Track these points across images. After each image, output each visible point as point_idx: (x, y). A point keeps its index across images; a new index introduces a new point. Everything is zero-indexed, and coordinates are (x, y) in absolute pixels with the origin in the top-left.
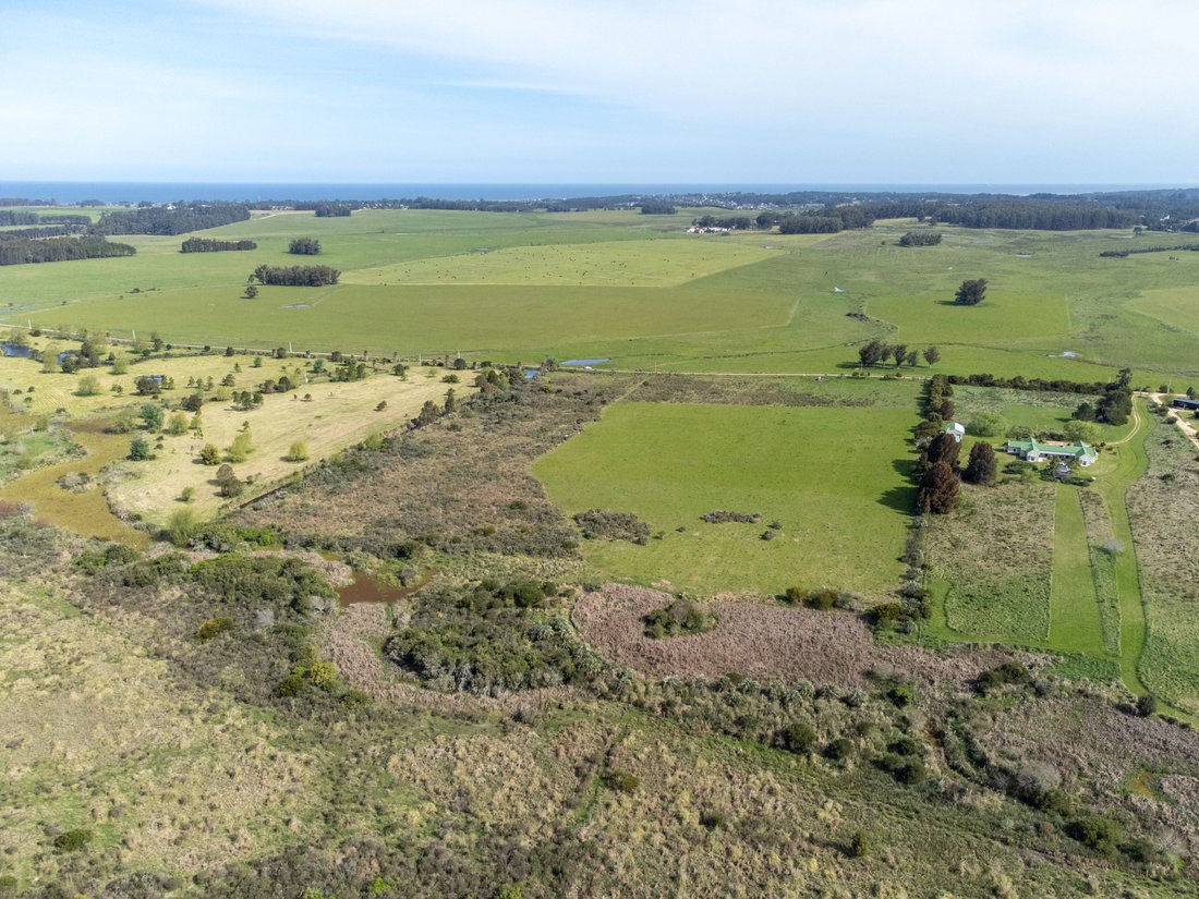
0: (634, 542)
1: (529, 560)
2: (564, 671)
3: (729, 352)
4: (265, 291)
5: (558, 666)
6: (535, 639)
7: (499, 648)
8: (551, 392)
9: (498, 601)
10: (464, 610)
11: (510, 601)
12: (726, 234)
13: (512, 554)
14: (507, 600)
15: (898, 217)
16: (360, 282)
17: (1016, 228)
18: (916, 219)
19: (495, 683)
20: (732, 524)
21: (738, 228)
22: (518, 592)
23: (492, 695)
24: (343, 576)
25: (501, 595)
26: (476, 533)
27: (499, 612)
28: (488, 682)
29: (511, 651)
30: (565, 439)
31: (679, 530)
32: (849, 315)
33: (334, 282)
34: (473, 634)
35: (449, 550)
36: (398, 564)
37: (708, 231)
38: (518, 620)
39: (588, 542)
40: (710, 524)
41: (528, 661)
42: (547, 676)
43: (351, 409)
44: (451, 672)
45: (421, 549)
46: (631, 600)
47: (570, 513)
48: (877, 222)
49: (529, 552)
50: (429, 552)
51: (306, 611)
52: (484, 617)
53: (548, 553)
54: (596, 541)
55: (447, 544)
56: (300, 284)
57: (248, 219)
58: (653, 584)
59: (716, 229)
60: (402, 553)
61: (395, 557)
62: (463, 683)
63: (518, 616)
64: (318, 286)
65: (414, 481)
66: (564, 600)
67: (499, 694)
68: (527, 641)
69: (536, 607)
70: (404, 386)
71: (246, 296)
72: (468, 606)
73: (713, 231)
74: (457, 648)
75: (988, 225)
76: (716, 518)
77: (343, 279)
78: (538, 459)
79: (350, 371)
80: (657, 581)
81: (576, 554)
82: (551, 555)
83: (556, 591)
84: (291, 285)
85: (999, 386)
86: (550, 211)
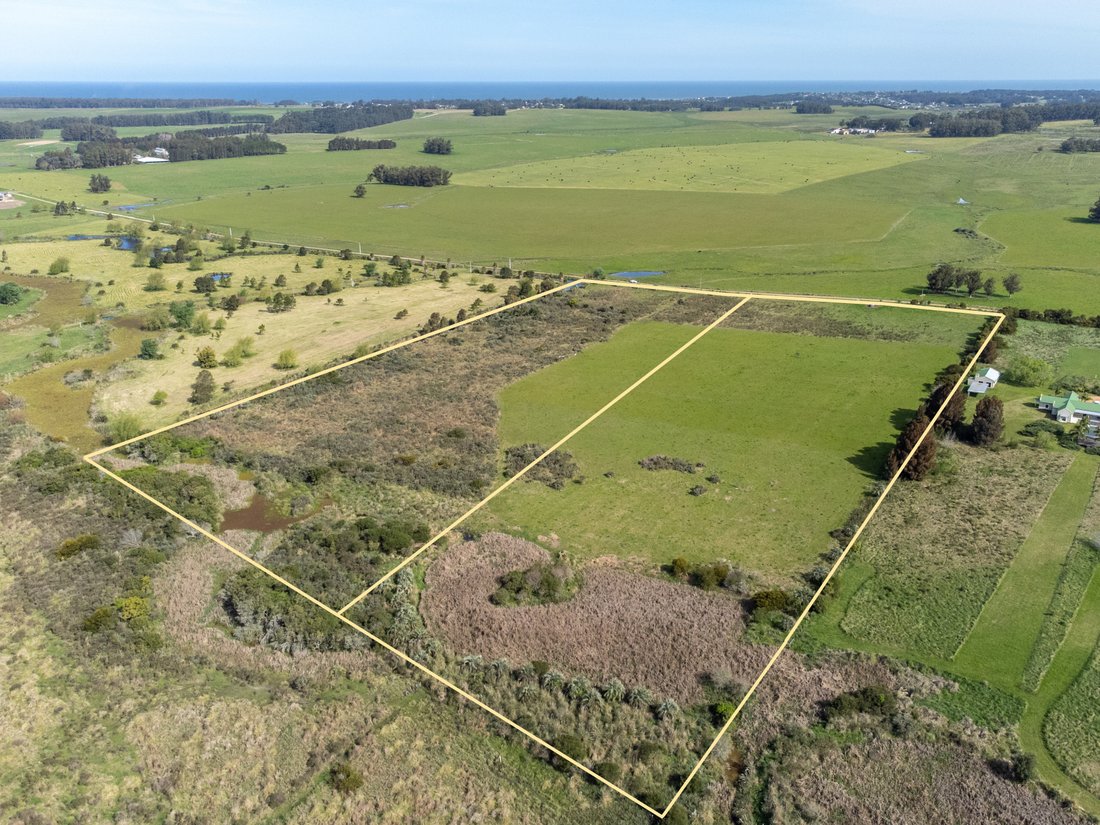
0: (550, 485)
1: (430, 497)
3: (797, 269)
4: (375, 189)
5: (369, 628)
8: (577, 307)
9: (362, 543)
10: (323, 550)
12: (872, 136)
13: (417, 489)
14: (371, 543)
15: (1074, 119)
16: (472, 183)
18: (1091, 121)
20: (668, 472)
21: (887, 129)
22: (383, 536)
23: (291, 653)
24: (242, 499)
25: (370, 536)
26: (397, 461)
27: (356, 555)
30: (556, 360)
31: (606, 475)
32: (957, 231)
33: (445, 183)
35: (359, 479)
36: (301, 489)
37: (854, 133)
40: (645, 471)
42: (348, 639)
43: (375, 315)
45: (329, 476)
46: (503, 555)
47: (506, 446)
48: (1046, 125)
49: (434, 488)
50: (337, 479)
51: (175, 536)
52: (339, 560)
53: (454, 490)
55: (361, 472)
56: (413, 185)
57: (411, 117)
58: (540, 537)
59: (862, 130)
61: (304, 481)
64: (428, 186)
65: (376, 399)
67: (297, 652)
69: (399, 553)
70: (442, 293)
71: (355, 194)
72: (329, 546)
73: (859, 133)
76: (656, 464)
77: (453, 180)
78: (515, 380)
79: (400, 276)
80: (547, 534)
83: (429, 536)
84: (405, 184)
85: (1079, 324)
86: (702, 110)
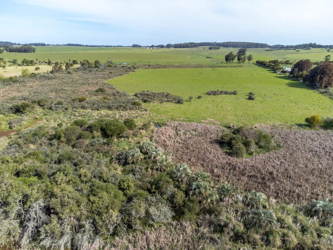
0: (175, 103)
1: (110, 112)
2: (171, 200)
4: (7, 53)
5: (162, 194)
6: (126, 163)
7: (85, 176)
8: (112, 67)
9: (87, 133)
10: (55, 142)
11: (97, 134)
12: (158, 49)
13: (98, 109)
14: (95, 132)
17: (237, 47)
19: (78, 228)
20: (224, 95)
21: (161, 48)
22: (104, 126)
25: (90, 128)
26: (74, 100)
27: (87, 142)
28: (68, 229)
29: (100, 178)
30: (121, 75)
31: (198, 98)
33: (34, 51)
34: (59, 162)
35: (54, 108)
36: (14, 117)
37: (153, 48)
38: (106, 147)
39: (147, 104)
40: (212, 96)
41: (122, 189)
42: (152, 210)
44: (12, 215)
45: (33, 108)
46: (195, 130)
47: (131, 93)
49: (110, 108)
50: (39, 110)
52: (73, 146)
53: (123, 108)
54: (151, 103)
55: (53, 105)
56: (21, 52)
58: (204, 121)
59: (155, 48)
60: (18, 110)
61: (13, 113)
62: (30, 229)
63: (104, 144)
64: (28, 52)
66: (143, 132)
68: (117, 166)
69: (121, 137)
72: (59, 138)
74: (35, 179)
75: (230, 47)
76: (214, 93)
77: (37, 51)
78: (110, 79)
80: (206, 119)
81: (141, 108)
82: (125, 109)
83: (136, 126)
84: (18, 52)
